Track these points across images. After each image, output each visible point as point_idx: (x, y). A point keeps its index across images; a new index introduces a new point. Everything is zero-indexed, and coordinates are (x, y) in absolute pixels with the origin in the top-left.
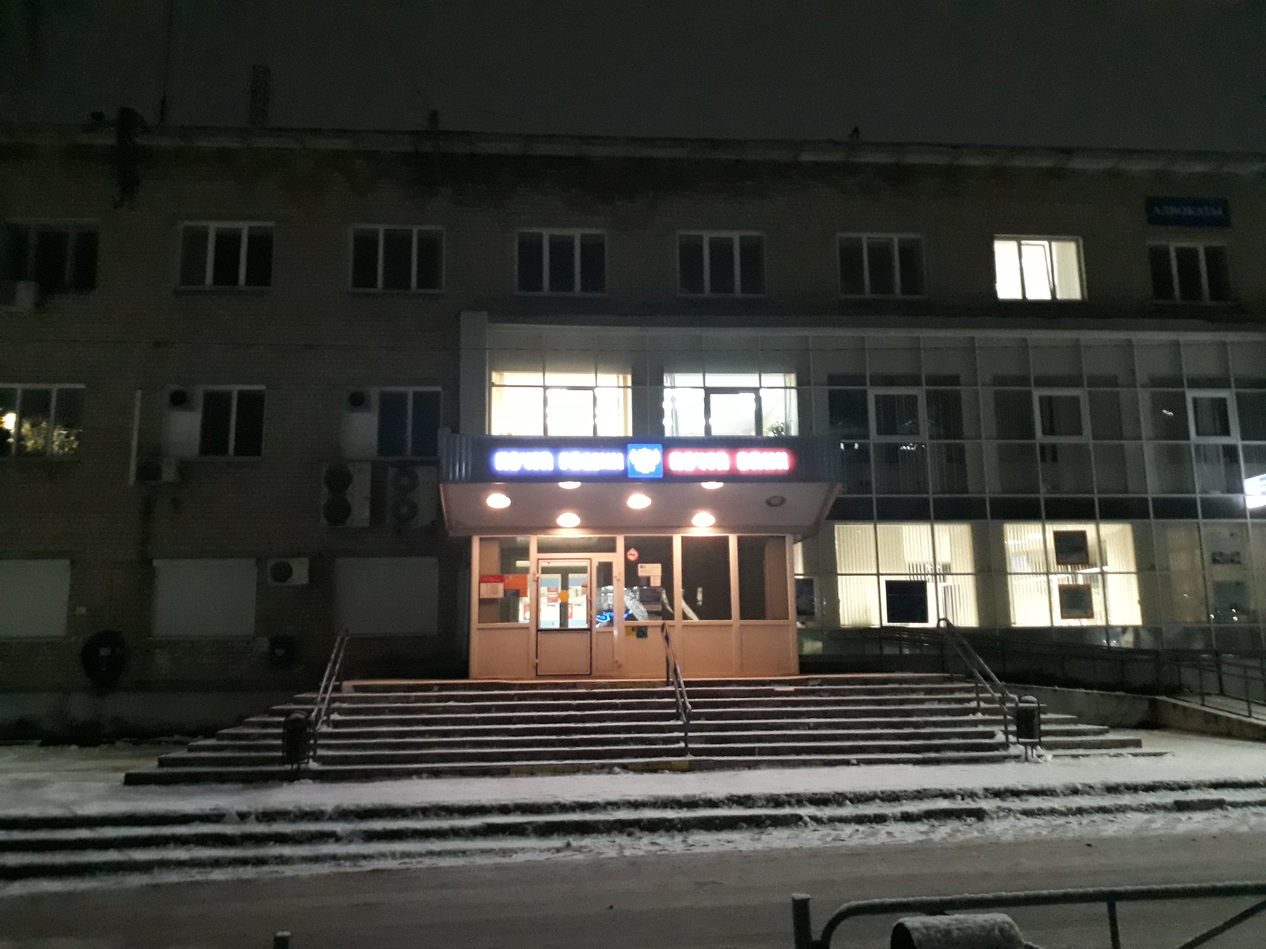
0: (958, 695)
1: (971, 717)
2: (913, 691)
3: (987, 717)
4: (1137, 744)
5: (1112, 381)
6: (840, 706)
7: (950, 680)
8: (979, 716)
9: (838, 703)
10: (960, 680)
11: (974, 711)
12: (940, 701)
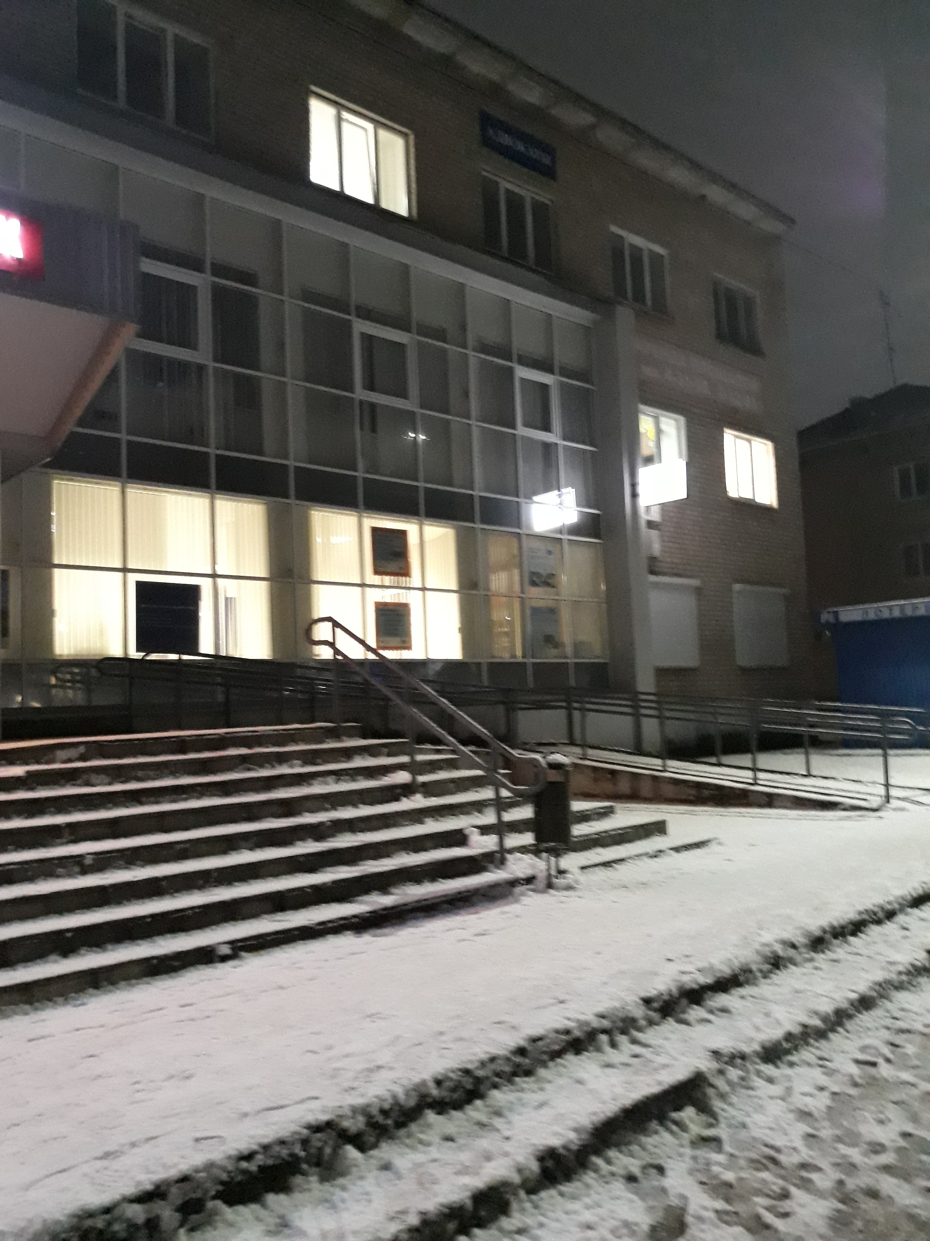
0: (359, 762)
1: (405, 805)
2: (282, 759)
3: (434, 801)
4: (659, 828)
5: (440, 335)
6: (141, 803)
7: (335, 734)
8: (418, 801)
9: (135, 797)
10: (351, 734)
11: (407, 790)
12: (338, 774)
